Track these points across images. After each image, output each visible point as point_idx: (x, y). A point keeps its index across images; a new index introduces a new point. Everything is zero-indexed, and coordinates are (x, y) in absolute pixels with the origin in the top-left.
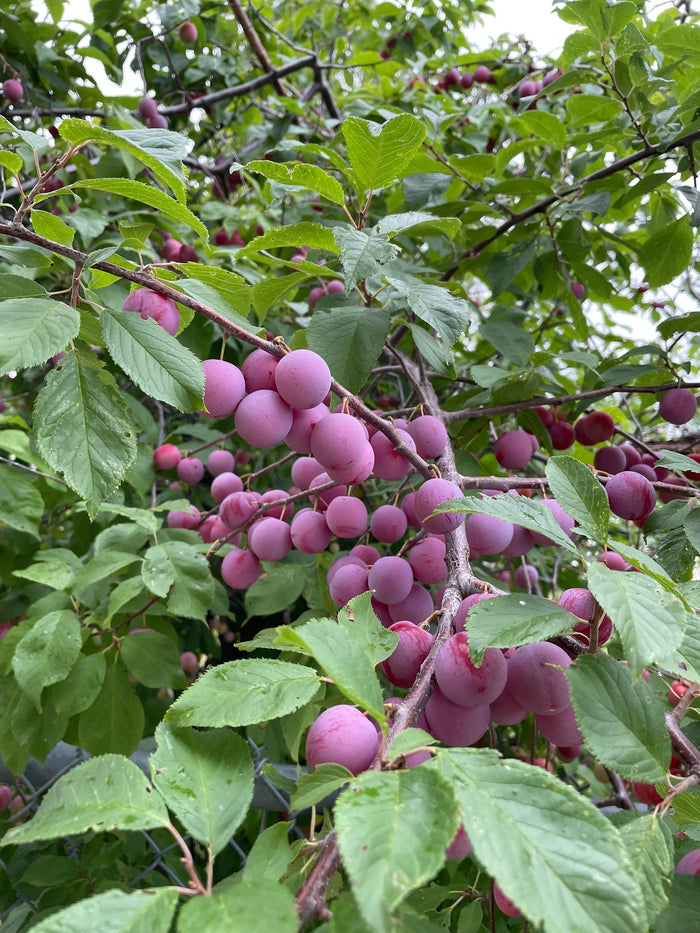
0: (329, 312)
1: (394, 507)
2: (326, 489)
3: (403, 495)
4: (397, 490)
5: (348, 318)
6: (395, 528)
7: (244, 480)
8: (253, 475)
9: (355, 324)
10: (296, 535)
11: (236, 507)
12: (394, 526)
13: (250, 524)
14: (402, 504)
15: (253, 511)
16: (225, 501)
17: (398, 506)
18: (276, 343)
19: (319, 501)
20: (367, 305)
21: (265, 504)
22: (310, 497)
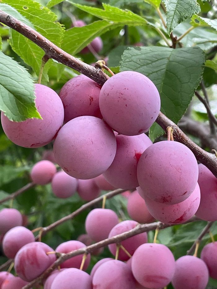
0: (140, 49)
1: (194, 258)
2: (129, 236)
3: (202, 244)
4: (196, 240)
5: (158, 55)
6: (197, 279)
7: (36, 234)
8: (45, 229)
9: (166, 61)
10: (99, 285)
11: (33, 258)
12: (198, 277)
13: (47, 275)
14: (202, 254)
15: (51, 262)
16: (20, 252)
17: (199, 256)
18: (98, 66)
19: (120, 250)
20: (174, 46)
21: (63, 254)
22: (110, 246)
